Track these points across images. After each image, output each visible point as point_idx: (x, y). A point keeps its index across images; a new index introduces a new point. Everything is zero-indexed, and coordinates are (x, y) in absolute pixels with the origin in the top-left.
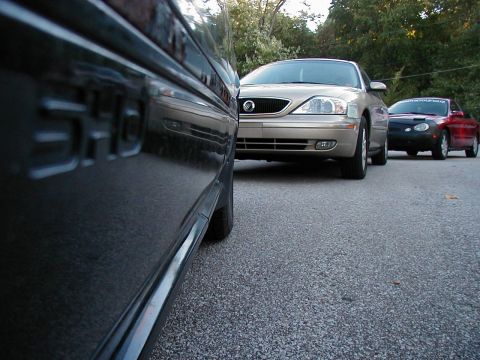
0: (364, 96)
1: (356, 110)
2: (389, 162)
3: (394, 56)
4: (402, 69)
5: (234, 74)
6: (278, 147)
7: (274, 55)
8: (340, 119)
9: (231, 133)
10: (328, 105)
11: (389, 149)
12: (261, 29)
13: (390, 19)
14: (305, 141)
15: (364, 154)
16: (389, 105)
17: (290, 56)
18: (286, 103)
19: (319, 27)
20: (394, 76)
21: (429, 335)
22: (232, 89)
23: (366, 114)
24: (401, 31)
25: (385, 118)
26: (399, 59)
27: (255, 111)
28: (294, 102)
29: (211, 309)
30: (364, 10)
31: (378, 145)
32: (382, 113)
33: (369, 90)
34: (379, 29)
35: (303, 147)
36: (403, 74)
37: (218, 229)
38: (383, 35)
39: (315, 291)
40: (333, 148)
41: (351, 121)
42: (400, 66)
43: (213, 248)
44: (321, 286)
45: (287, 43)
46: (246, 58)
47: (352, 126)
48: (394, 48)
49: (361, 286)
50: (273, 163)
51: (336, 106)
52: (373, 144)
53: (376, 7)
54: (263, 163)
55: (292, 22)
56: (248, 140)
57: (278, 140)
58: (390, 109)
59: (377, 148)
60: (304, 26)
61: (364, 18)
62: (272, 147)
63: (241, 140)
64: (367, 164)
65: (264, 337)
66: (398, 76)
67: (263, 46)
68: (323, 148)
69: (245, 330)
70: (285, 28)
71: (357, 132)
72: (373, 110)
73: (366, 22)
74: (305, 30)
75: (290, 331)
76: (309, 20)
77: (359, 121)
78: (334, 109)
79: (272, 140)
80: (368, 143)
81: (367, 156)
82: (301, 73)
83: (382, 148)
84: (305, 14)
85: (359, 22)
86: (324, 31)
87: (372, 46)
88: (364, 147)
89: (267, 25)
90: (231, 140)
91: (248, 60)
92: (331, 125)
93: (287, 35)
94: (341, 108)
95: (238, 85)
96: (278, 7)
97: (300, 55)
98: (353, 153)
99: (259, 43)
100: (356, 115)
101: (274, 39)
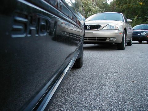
0: (125, 24)
1: (122, 28)
2: (132, 44)
3: (135, 11)
6: (98, 40)
7: (97, 11)
8: (117, 31)
9: (82, 35)
10: (113, 27)
11: (133, 41)
12: (93, 3)
14: (106, 38)
15: (124, 42)
16: (133, 27)
17: (102, 12)
18: (100, 26)
19: (111, 2)
20: (135, 18)
21: (143, 97)
23: (125, 29)
24: (137, 3)
25: (132, 31)
27: (91, 29)
28: (102, 26)
29: (76, 88)
31: (129, 39)
32: (131, 29)
33: (126, 22)
35: (105, 40)
36: (138, 17)
37: (78, 65)
38: (131, 4)
39: (108, 83)
40: (115, 40)
41: (121, 32)
42: (136, 14)
43: (77, 70)
44: (110, 82)
45: (101, 8)
46: (87, 13)
47: (121, 33)
48: (135, 8)
49: (122, 82)
50: (96, 45)
51: (116, 27)
52: (127, 39)
54: (93, 45)
55: (102, 1)
56: (88, 38)
57: (98, 38)
58: (133, 28)
59: (129, 40)
60: (106, 2)
62: (96, 40)
63: (86, 38)
64: (126, 45)
65: (91, 97)
66: (136, 17)
67: (93, 9)
68: (111, 40)
69: (86, 95)
70: (100, 3)
71: (122, 35)
72: (128, 28)
73: (126, 1)
74: (106, 3)
75: (99, 95)
77: (123, 32)
78: (115, 28)
79: (96, 38)
81: (126, 43)
82: (105, 17)
83: (131, 40)
86: (112, 4)
87: (128, 8)
88: (124, 40)
89: (94, 2)
90: (82, 38)
91: (89, 13)
92: (114, 33)
93: (101, 5)
94: (117, 28)
95: (84, 21)
97: (105, 11)
98: (121, 42)
99: (92, 8)
100: (122, 30)
101: (97, 6)
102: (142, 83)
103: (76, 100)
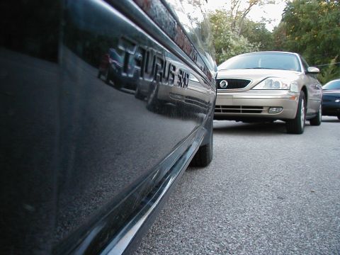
0: (303, 77)
1: (297, 87)
2: (321, 123)
3: (331, 47)
4: (336, 57)
5: (214, 63)
6: (243, 111)
7: (242, 48)
8: (285, 93)
9: (211, 102)
10: (277, 83)
11: (323, 114)
12: (233, 30)
13: (328, 20)
14: (262, 107)
15: (302, 117)
16: (323, 83)
17: (254, 50)
18: (248, 82)
19: (275, 28)
21: (328, 217)
22: (213, 73)
23: (304, 89)
24: (335, 29)
25: (320, 93)
26: (334, 49)
27: (228, 87)
28: (254, 81)
29: (198, 200)
30: (308, 15)
31: (314, 111)
32: (318, 89)
33: (307, 73)
34: (319, 28)
35: (260, 112)
36: (337, 60)
37: (202, 159)
38: (322, 32)
39: (261, 193)
40: (280, 112)
41: (293, 94)
42: (334, 55)
43: (200, 171)
44: (265, 191)
45: (251, 40)
46: (222, 51)
47: (294, 98)
48: (330, 41)
49: (290, 192)
50: (240, 123)
51: (283, 84)
52: (310, 111)
53: (316, 12)
54: (233, 123)
55: (255, 25)
56: (223, 107)
57: (244, 107)
58: (324, 87)
59: (313, 114)
60: (263, 27)
61: (308, 20)
62: (239, 111)
63: (218, 106)
64: (305, 125)
65: (229, 214)
66: (333, 62)
67: (234, 43)
68: (273, 112)
69: (219, 211)
70: (250, 29)
71: (297, 101)
72: (309, 87)
73: (309, 24)
74: (264, 30)
75: (245, 211)
76: (267, 23)
77: (299, 94)
78: (281, 87)
79: (239, 107)
80: (306, 110)
81: (306, 119)
82: (260, 62)
83: (318, 113)
84: (264, 19)
85: (304, 23)
86: (278, 31)
87: (314, 41)
88: (302, 112)
89: (237, 27)
90: (211, 107)
91: (224, 53)
92: (279, 97)
93: (251, 34)
94: (286, 85)
95: (216, 70)
96: (245, 15)
97: (262, 49)
98: (295, 116)
99: (231, 40)
100: (297, 90)
101: (242, 37)
102: (329, 195)
103: (200, 218)
